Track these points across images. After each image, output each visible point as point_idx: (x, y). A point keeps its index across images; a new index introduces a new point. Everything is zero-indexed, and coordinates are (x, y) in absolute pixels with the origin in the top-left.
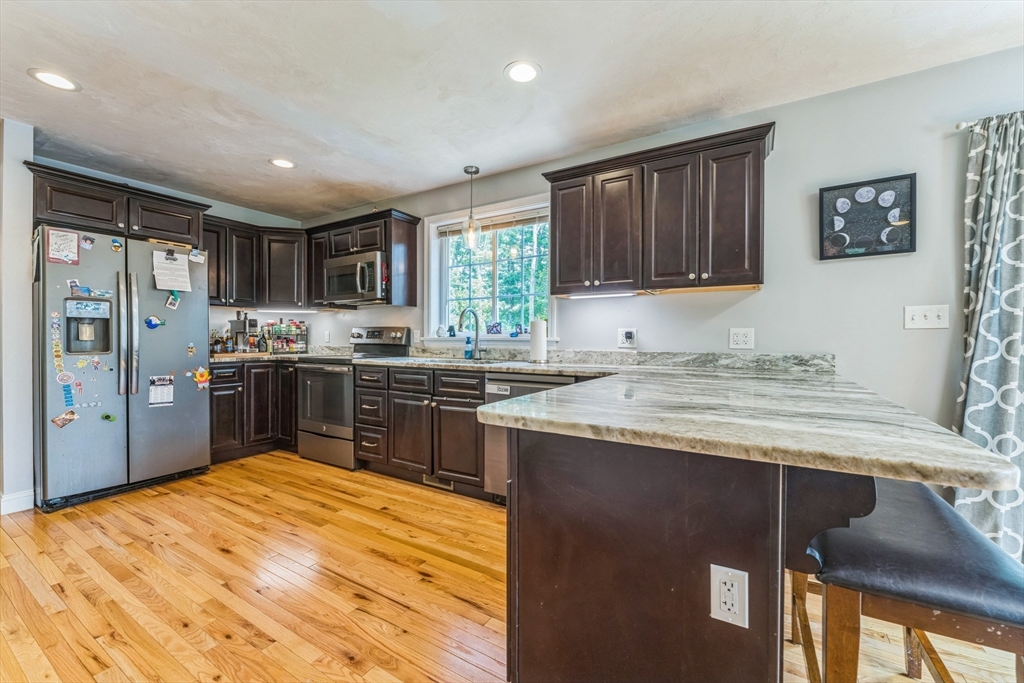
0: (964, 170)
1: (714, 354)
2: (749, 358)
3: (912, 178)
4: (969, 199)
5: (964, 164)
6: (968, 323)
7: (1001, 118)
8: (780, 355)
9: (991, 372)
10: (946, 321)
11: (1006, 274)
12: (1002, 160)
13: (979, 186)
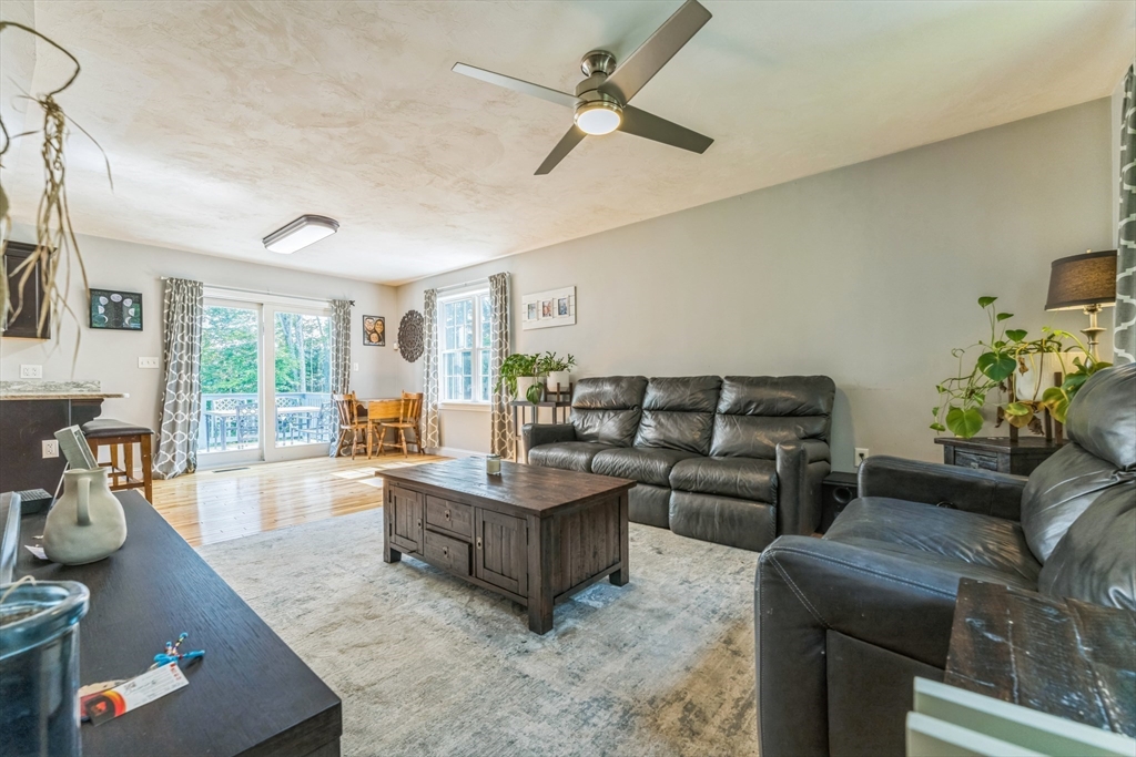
0: (164, 298)
1: (6, 382)
2: (38, 384)
3: (140, 295)
4: (166, 311)
5: (164, 295)
6: (166, 365)
7: (177, 280)
8: (63, 382)
9: (174, 387)
10: (157, 366)
11: (179, 346)
12: (177, 298)
13: (169, 306)
